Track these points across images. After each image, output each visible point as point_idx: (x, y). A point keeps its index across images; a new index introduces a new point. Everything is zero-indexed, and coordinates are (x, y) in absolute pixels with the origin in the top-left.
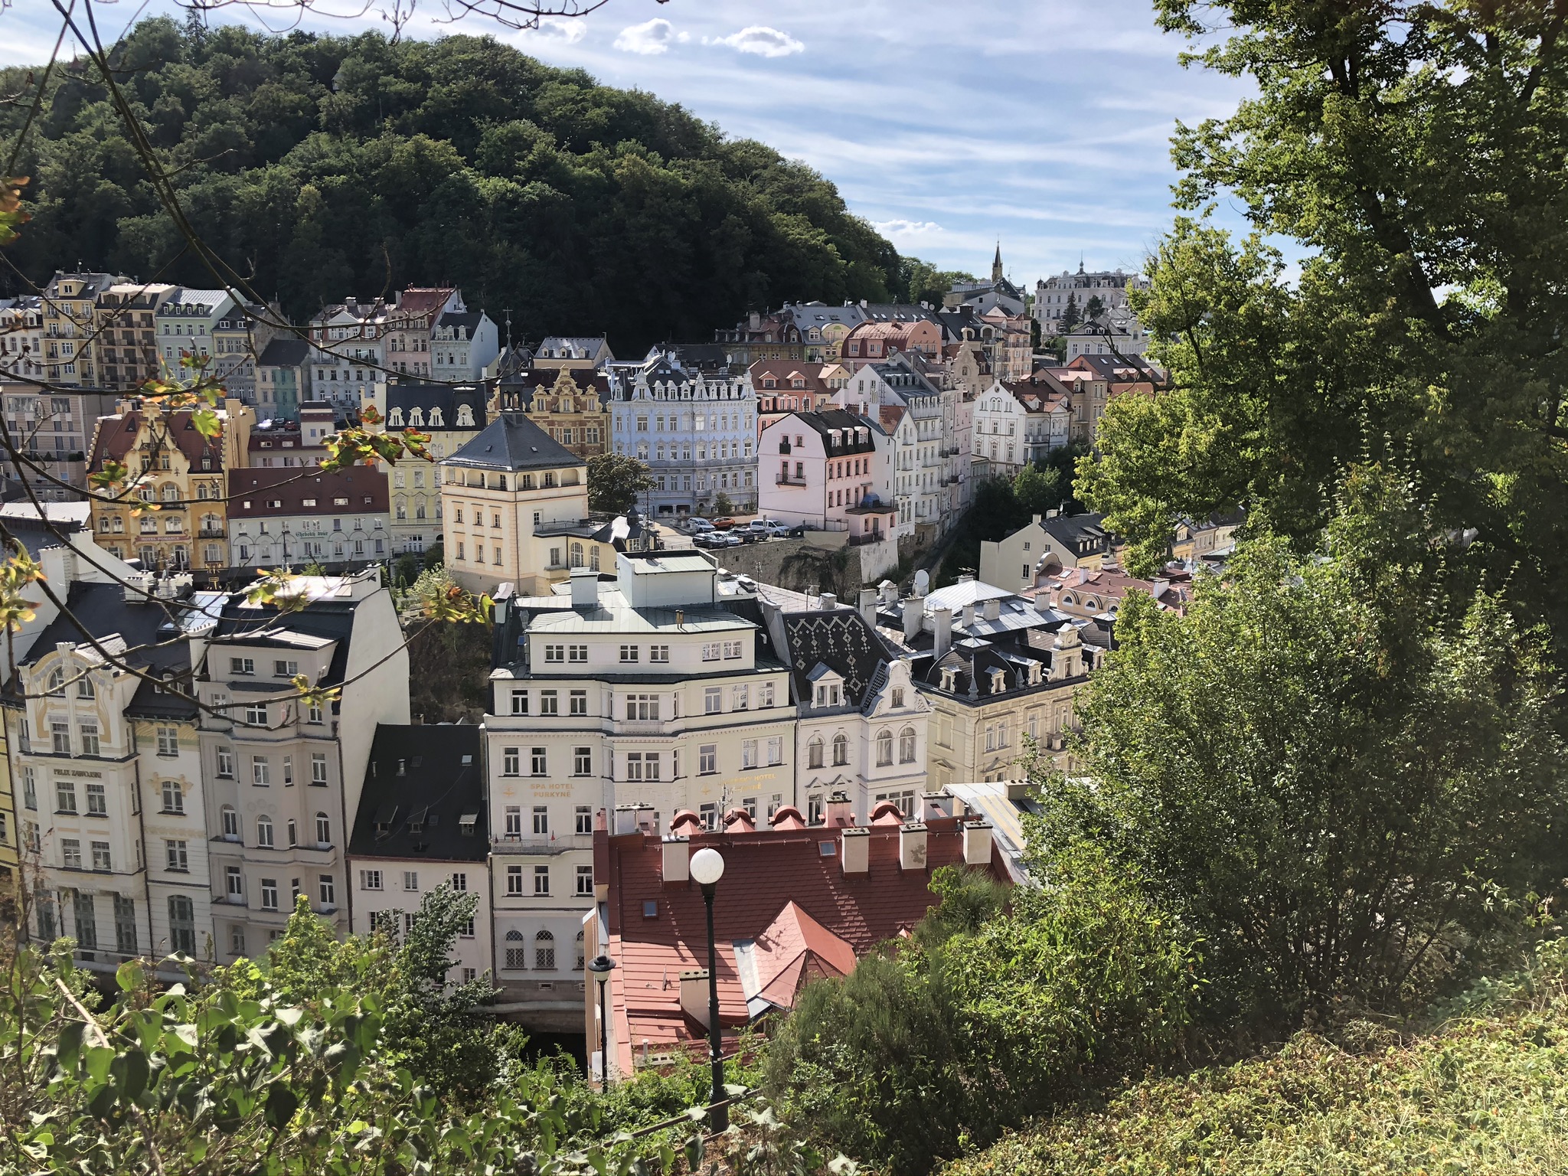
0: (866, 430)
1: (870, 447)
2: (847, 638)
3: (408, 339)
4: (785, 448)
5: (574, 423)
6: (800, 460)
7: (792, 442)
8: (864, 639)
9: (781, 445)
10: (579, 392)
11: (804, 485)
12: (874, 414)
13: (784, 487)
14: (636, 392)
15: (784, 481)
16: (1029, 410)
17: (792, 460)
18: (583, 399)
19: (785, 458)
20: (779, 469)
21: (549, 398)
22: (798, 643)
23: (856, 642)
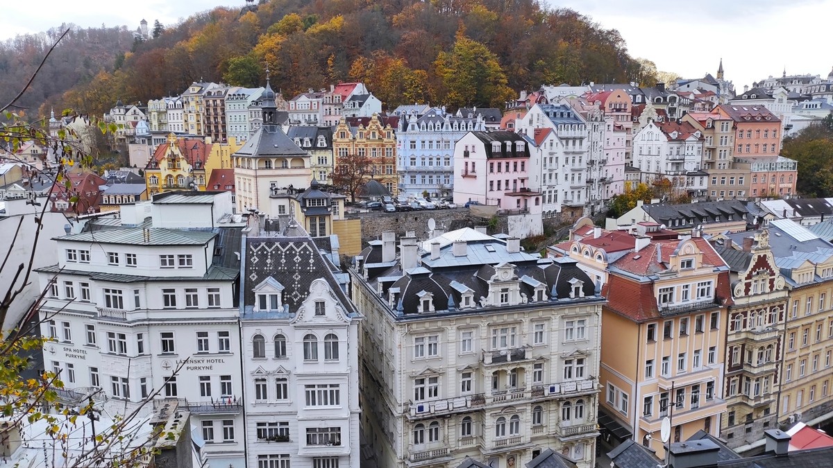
0: (523, 143)
1: (526, 154)
2: (297, 259)
3: (333, 109)
4: (466, 154)
5: (378, 145)
6: (474, 161)
7: (470, 149)
8: (312, 261)
9: (465, 152)
10: (382, 128)
11: (476, 177)
12: (531, 135)
13: (466, 179)
14: (409, 127)
15: (466, 176)
16: (670, 140)
17: (470, 160)
18: (384, 132)
19: (467, 160)
20: (463, 167)
21: (365, 132)
22: (255, 260)
23: (305, 263)
